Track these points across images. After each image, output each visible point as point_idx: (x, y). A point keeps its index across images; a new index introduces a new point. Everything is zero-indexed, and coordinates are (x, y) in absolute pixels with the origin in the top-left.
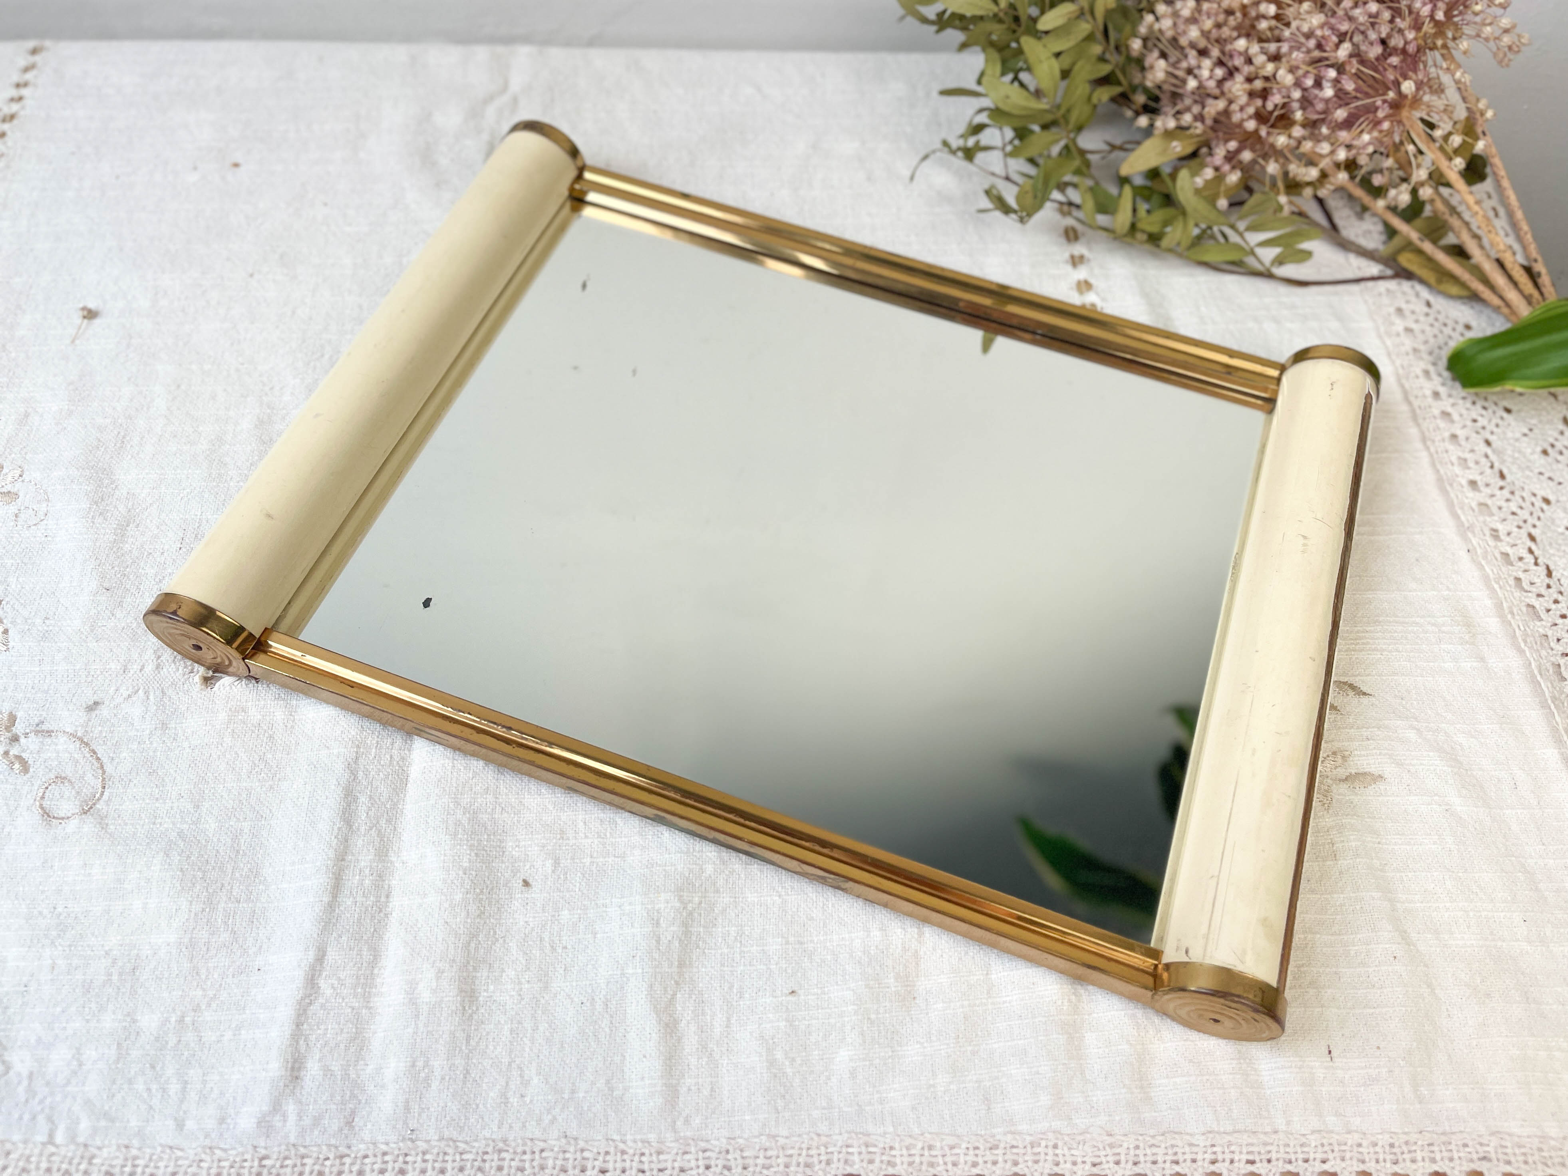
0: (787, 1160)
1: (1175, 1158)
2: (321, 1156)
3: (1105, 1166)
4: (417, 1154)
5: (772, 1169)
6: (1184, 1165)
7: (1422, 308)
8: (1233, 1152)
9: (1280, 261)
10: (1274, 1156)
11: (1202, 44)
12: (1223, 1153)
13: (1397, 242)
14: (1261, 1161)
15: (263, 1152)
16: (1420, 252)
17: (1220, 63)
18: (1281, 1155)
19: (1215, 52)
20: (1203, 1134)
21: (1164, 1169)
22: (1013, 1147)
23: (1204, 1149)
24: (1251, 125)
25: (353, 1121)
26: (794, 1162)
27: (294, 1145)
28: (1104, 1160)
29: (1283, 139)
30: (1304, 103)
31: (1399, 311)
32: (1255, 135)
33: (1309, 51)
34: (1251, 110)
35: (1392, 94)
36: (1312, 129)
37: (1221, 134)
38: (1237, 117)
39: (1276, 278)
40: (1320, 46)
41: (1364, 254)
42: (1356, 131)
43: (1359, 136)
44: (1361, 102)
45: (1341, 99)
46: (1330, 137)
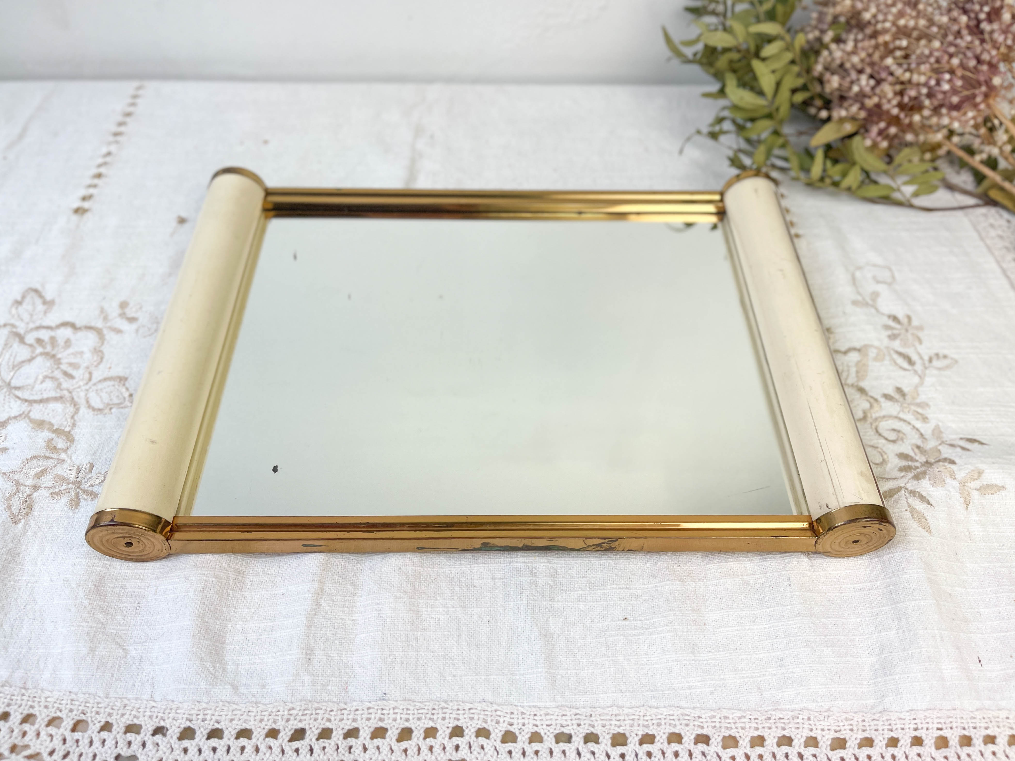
0: (631, 722)
1: (890, 727)
2: (328, 709)
3: (844, 732)
4: (390, 709)
5: (621, 728)
6: (896, 732)
7: (1004, 223)
8: (928, 723)
9: (916, 194)
10: (954, 725)
11: (859, 66)
12: (921, 723)
13: (985, 184)
14: (946, 728)
15: (291, 705)
16: (1002, 189)
17: (871, 77)
18: (959, 724)
19: (868, 70)
20: (908, 712)
21: (883, 734)
22: (780, 718)
23: (909, 722)
24: (895, 111)
25: (347, 688)
26: (636, 724)
27: (310, 701)
28: (842, 728)
29: (917, 118)
30: (930, 95)
31: (992, 226)
32: (897, 118)
33: (931, 64)
34: (895, 102)
35: (984, 89)
36: (936, 110)
37: (875, 119)
38: (886, 107)
39: (911, 206)
40: (938, 61)
41: (965, 192)
42: (963, 111)
43: (965, 114)
44: (966, 93)
45: (954, 91)
46: (948, 114)
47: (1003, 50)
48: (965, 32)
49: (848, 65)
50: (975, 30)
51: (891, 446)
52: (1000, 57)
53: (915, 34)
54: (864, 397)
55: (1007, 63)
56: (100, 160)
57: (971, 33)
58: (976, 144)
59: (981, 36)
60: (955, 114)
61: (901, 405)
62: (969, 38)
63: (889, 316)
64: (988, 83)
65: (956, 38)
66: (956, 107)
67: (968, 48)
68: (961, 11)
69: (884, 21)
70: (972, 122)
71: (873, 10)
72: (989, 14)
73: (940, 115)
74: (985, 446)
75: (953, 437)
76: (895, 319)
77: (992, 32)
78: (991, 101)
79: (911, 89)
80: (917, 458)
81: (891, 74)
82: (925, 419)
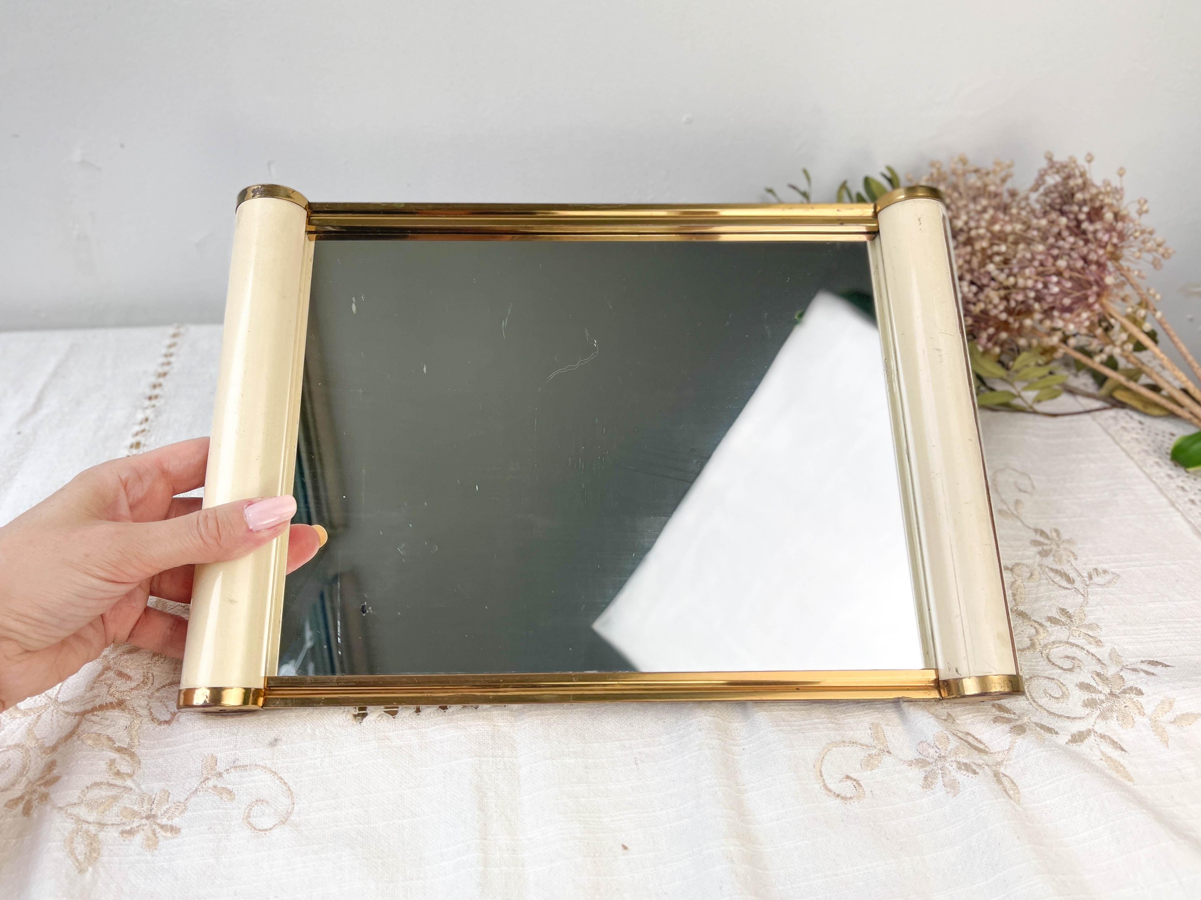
7: (1135, 424)
9: (1038, 400)
13: (1108, 385)
16: (1127, 389)
17: (972, 283)
19: (968, 277)
24: (1003, 316)
29: (1028, 322)
30: (1039, 299)
31: (1124, 428)
32: (1006, 323)
33: (1036, 268)
34: (1001, 307)
35: (1095, 288)
36: (1047, 313)
37: (983, 325)
38: (994, 312)
39: (1035, 412)
40: (1042, 264)
41: (1088, 396)
42: (1076, 312)
43: (1079, 315)
44: (1077, 294)
45: (1064, 293)
46: (1061, 318)
47: (1110, 248)
48: (1065, 233)
50: (1076, 230)
51: (1068, 675)
52: (1108, 255)
53: (1011, 238)
54: (1027, 622)
55: (1113, 261)
56: (137, 428)
57: (1072, 233)
58: (1095, 345)
59: (1084, 237)
60: (1067, 316)
61: (1070, 629)
62: (1071, 239)
63: (1036, 531)
64: (1099, 282)
65: (1057, 241)
66: (1069, 309)
67: (1072, 249)
68: (1058, 213)
69: (977, 228)
70: (1087, 323)
71: (964, 217)
72: (1089, 214)
73: (1052, 318)
74: (1169, 668)
75: (1133, 660)
76: (1042, 533)
77: (1095, 232)
78: (1104, 300)
79: (1017, 293)
80: (1100, 689)
81: (993, 279)
82: (1098, 643)
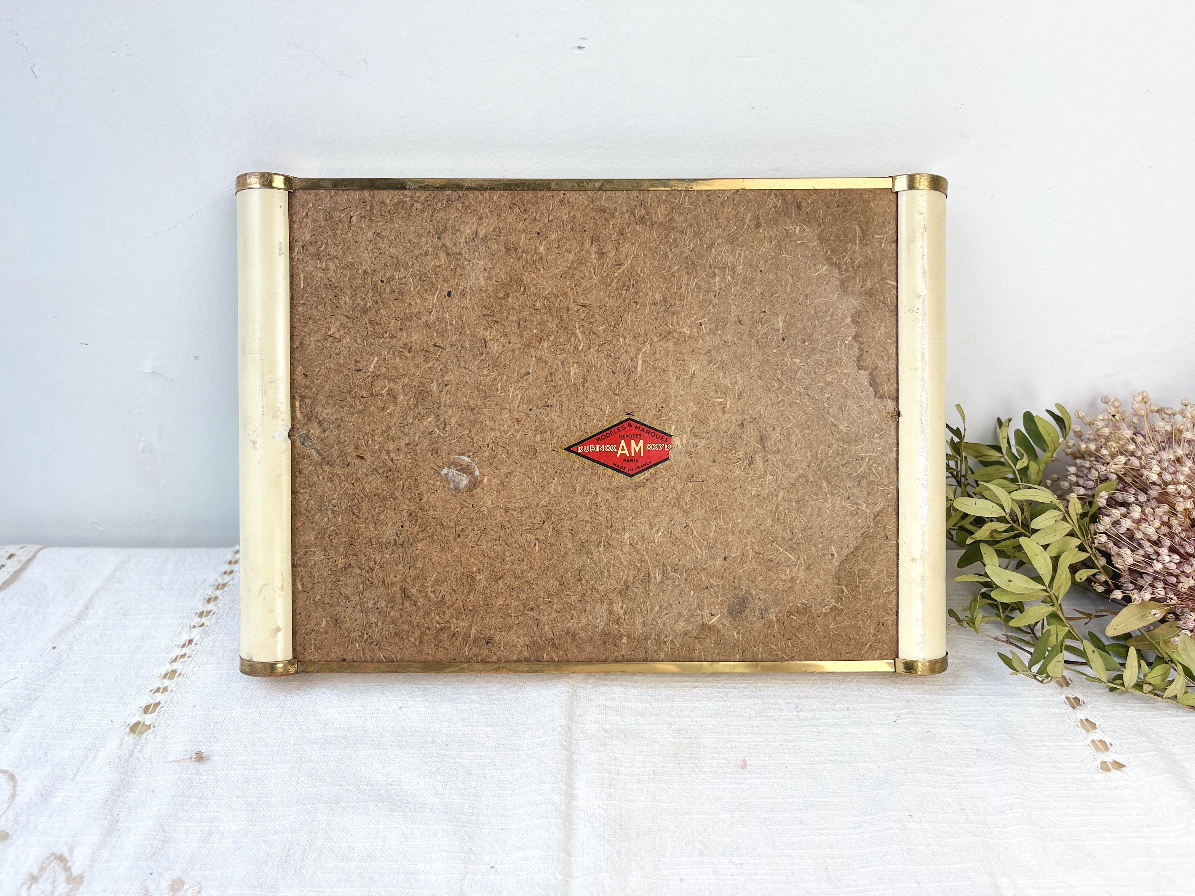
49: (1139, 535)
56: (179, 652)
